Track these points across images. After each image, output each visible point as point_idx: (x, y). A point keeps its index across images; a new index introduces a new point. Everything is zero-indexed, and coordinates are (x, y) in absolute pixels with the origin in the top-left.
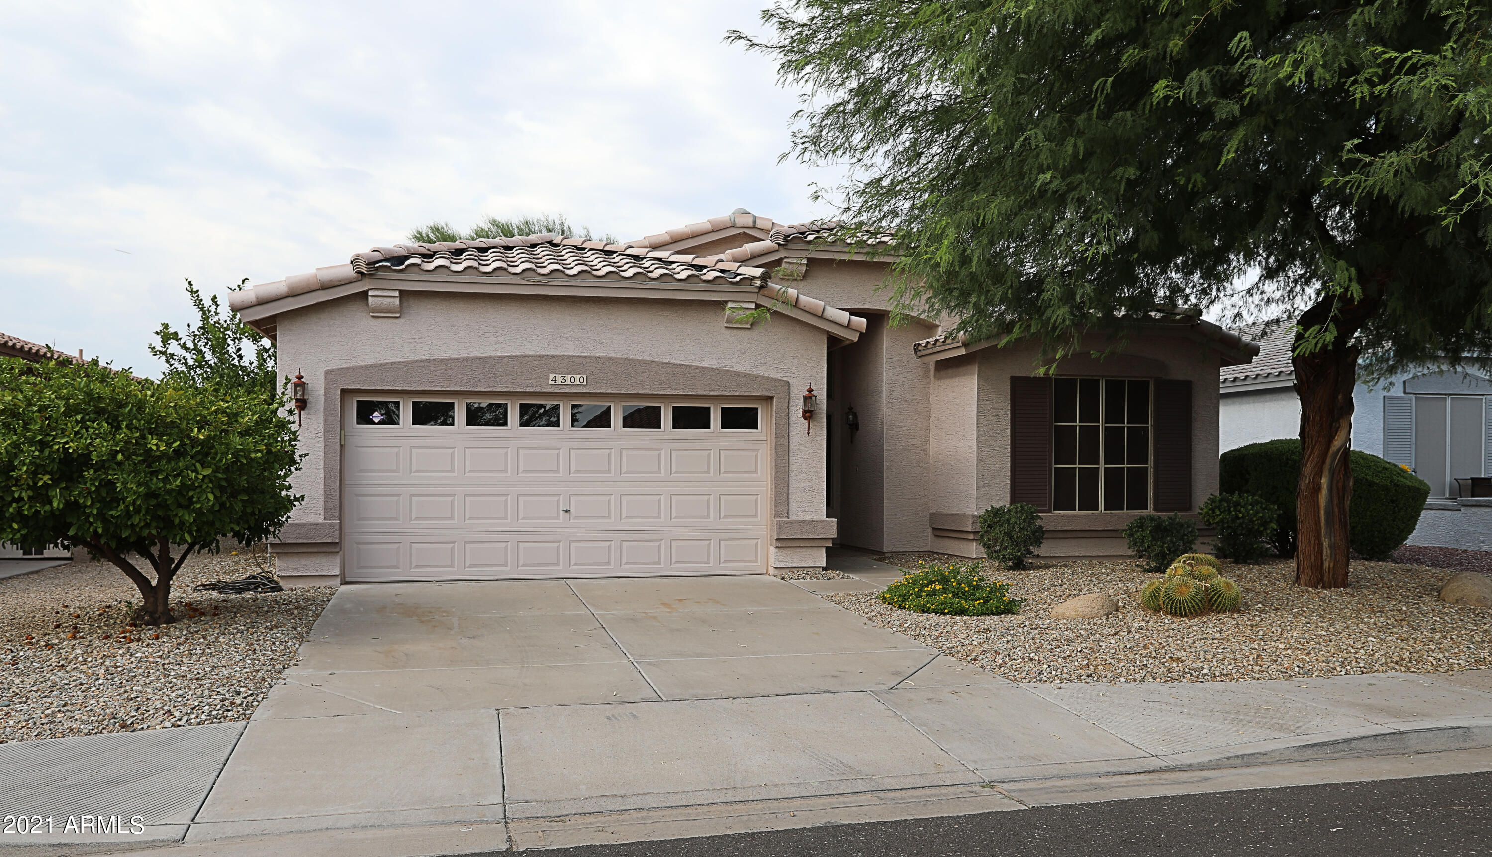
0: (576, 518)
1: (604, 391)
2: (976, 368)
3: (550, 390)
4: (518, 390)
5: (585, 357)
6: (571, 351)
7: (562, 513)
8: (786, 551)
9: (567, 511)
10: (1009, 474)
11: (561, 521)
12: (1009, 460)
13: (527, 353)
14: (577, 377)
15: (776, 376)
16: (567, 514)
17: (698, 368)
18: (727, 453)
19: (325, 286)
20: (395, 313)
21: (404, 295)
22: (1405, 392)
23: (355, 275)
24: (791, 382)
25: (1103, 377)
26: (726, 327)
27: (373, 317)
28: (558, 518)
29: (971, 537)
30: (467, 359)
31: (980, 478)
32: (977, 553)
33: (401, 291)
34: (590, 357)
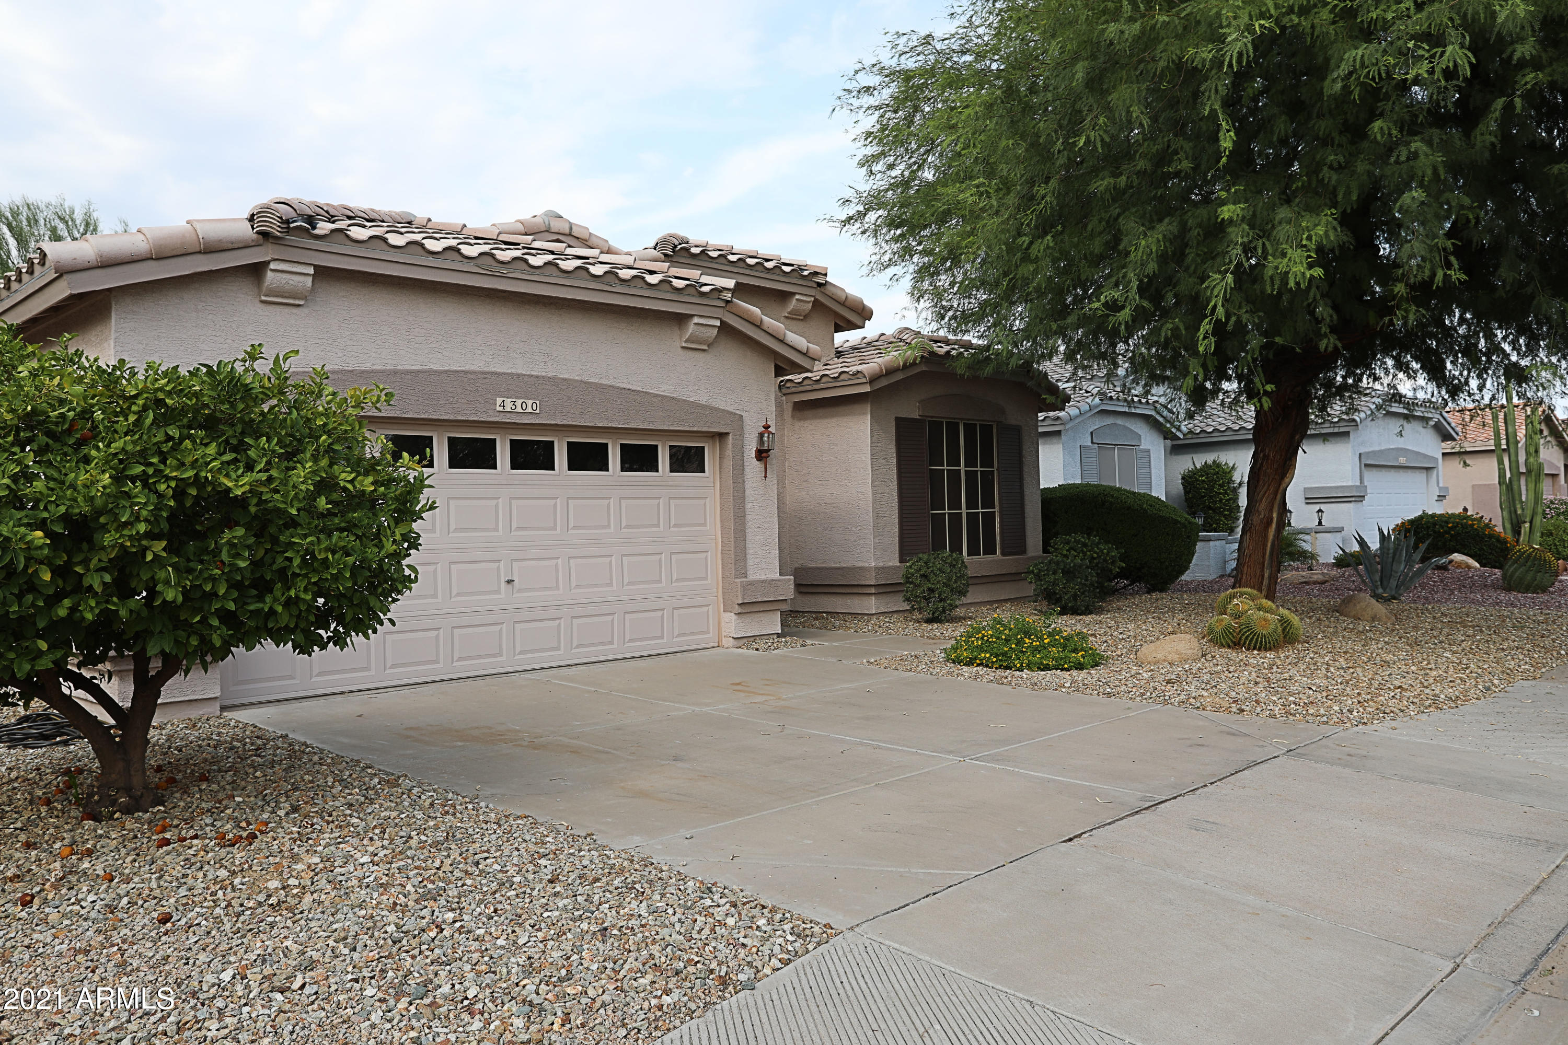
0: (520, 591)
1: (559, 422)
2: (868, 408)
3: (497, 419)
4: (460, 418)
5: (537, 377)
6: (521, 368)
7: (503, 584)
8: (745, 618)
9: (509, 582)
10: (897, 521)
11: (503, 595)
12: (897, 507)
13: (468, 368)
14: (530, 403)
15: (730, 409)
16: (510, 586)
17: (657, 395)
18: (678, 501)
19: (210, 249)
20: (299, 299)
21: (323, 274)
22: (1092, 442)
23: (255, 236)
24: (744, 414)
25: (962, 419)
26: (683, 348)
27: (263, 302)
28: (498, 592)
29: (873, 591)
30: (395, 372)
31: (876, 526)
32: (877, 608)
33: (316, 267)
34: (543, 377)
